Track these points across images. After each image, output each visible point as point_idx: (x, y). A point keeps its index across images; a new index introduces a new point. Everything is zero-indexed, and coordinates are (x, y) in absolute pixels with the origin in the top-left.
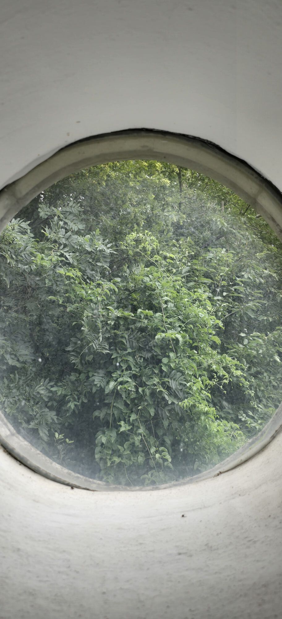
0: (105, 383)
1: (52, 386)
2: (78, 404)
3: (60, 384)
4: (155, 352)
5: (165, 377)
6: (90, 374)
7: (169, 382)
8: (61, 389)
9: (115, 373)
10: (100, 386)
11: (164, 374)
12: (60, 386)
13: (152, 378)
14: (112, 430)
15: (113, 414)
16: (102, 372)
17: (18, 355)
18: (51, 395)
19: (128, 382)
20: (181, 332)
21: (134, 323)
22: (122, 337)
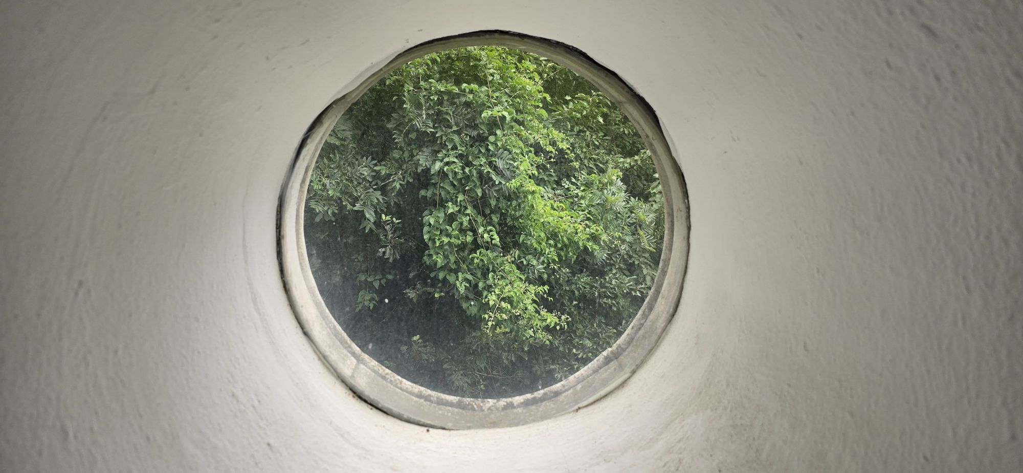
0: (431, 162)
1: (376, 165)
2: (404, 183)
3: (383, 163)
4: (482, 129)
5: (492, 156)
6: (415, 152)
7: (496, 161)
8: (385, 167)
9: (441, 153)
10: (426, 166)
11: (491, 153)
12: (384, 165)
13: (479, 158)
14: (439, 210)
15: (440, 194)
16: (427, 151)
17: (336, 131)
18: (374, 174)
19: (454, 162)
20: (508, 107)
21: (459, 98)
22: (447, 114)
